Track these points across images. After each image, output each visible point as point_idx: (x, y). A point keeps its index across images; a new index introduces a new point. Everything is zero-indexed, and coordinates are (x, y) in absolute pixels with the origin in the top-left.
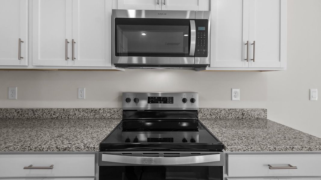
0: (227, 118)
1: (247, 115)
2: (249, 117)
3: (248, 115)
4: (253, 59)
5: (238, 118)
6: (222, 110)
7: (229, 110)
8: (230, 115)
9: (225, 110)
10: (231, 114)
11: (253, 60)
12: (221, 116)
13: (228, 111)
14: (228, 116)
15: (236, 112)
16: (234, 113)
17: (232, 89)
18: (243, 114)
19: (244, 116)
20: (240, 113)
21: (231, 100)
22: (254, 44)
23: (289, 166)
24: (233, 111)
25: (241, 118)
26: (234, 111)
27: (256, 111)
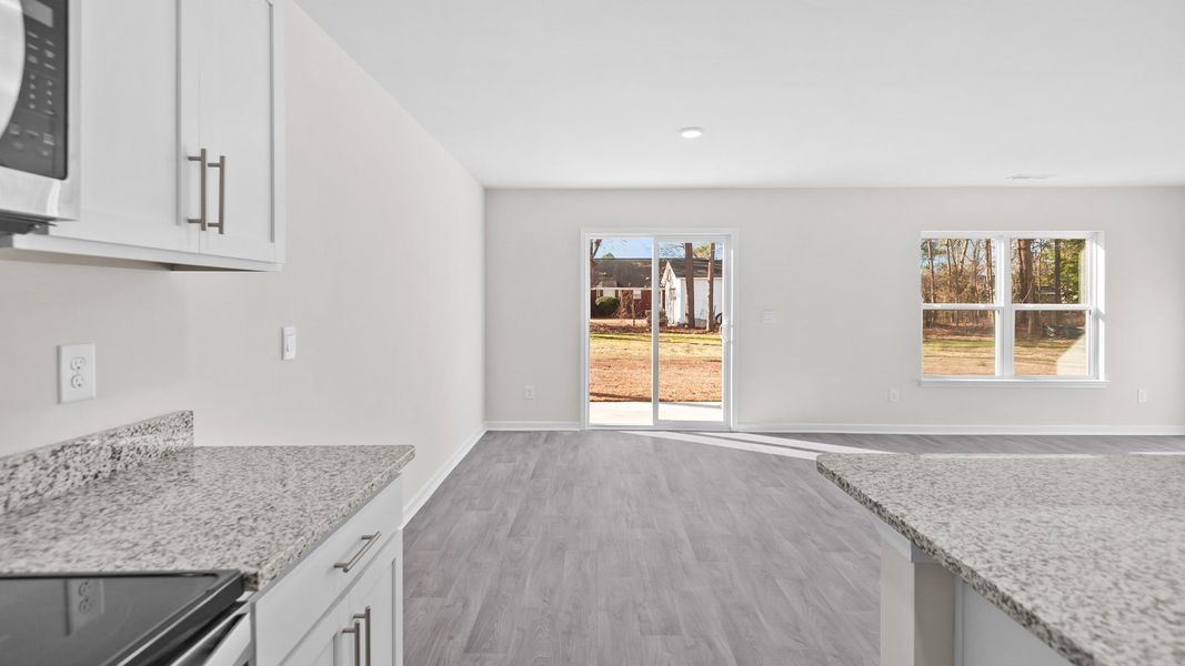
0: (47, 495)
1: (131, 453)
2: (139, 458)
3: (135, 452)
4: (217, 221)
5: (96, 476)
6: (19, 462)
7: (54, 453)
8: (61, 477)
9: (35, 457)
10: (67, 467)
11: (220, 226)
12: (16, 497)
13: (51, 461)
14: (51, 485)
15: (88, 451)
16: (78, 458)
17: (58, 350)
18: (116, 454)
19: (119, 459)
20: (103, 452)
21: (59, 400)
22: (221, 165)
23: (367, 541)
24: (76, 453)
25: (107, 475)
26: (78, 449)
27: (162, 428)
